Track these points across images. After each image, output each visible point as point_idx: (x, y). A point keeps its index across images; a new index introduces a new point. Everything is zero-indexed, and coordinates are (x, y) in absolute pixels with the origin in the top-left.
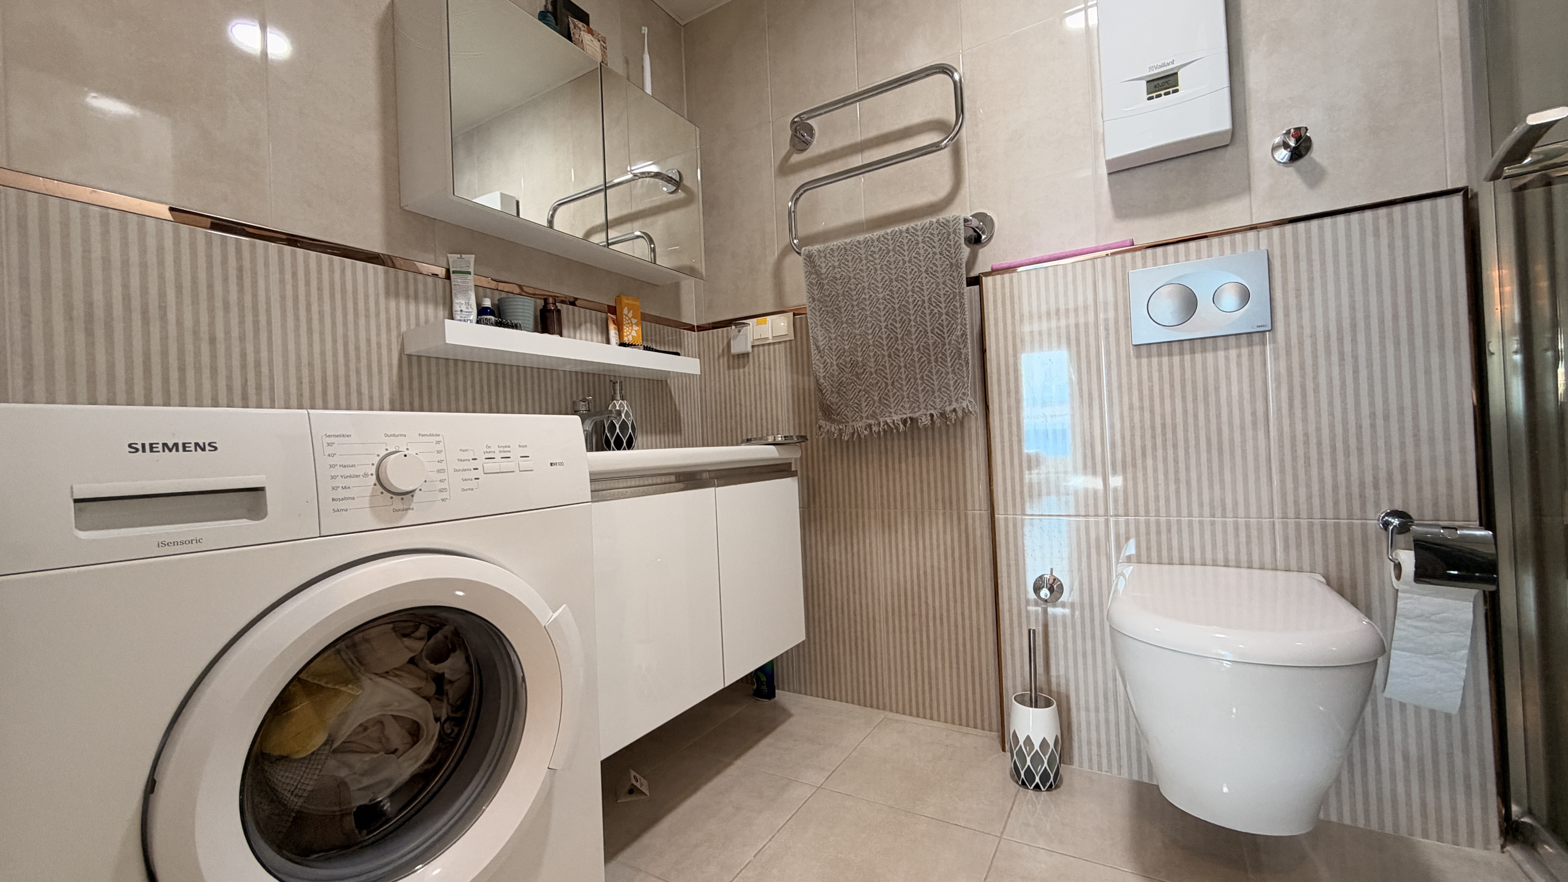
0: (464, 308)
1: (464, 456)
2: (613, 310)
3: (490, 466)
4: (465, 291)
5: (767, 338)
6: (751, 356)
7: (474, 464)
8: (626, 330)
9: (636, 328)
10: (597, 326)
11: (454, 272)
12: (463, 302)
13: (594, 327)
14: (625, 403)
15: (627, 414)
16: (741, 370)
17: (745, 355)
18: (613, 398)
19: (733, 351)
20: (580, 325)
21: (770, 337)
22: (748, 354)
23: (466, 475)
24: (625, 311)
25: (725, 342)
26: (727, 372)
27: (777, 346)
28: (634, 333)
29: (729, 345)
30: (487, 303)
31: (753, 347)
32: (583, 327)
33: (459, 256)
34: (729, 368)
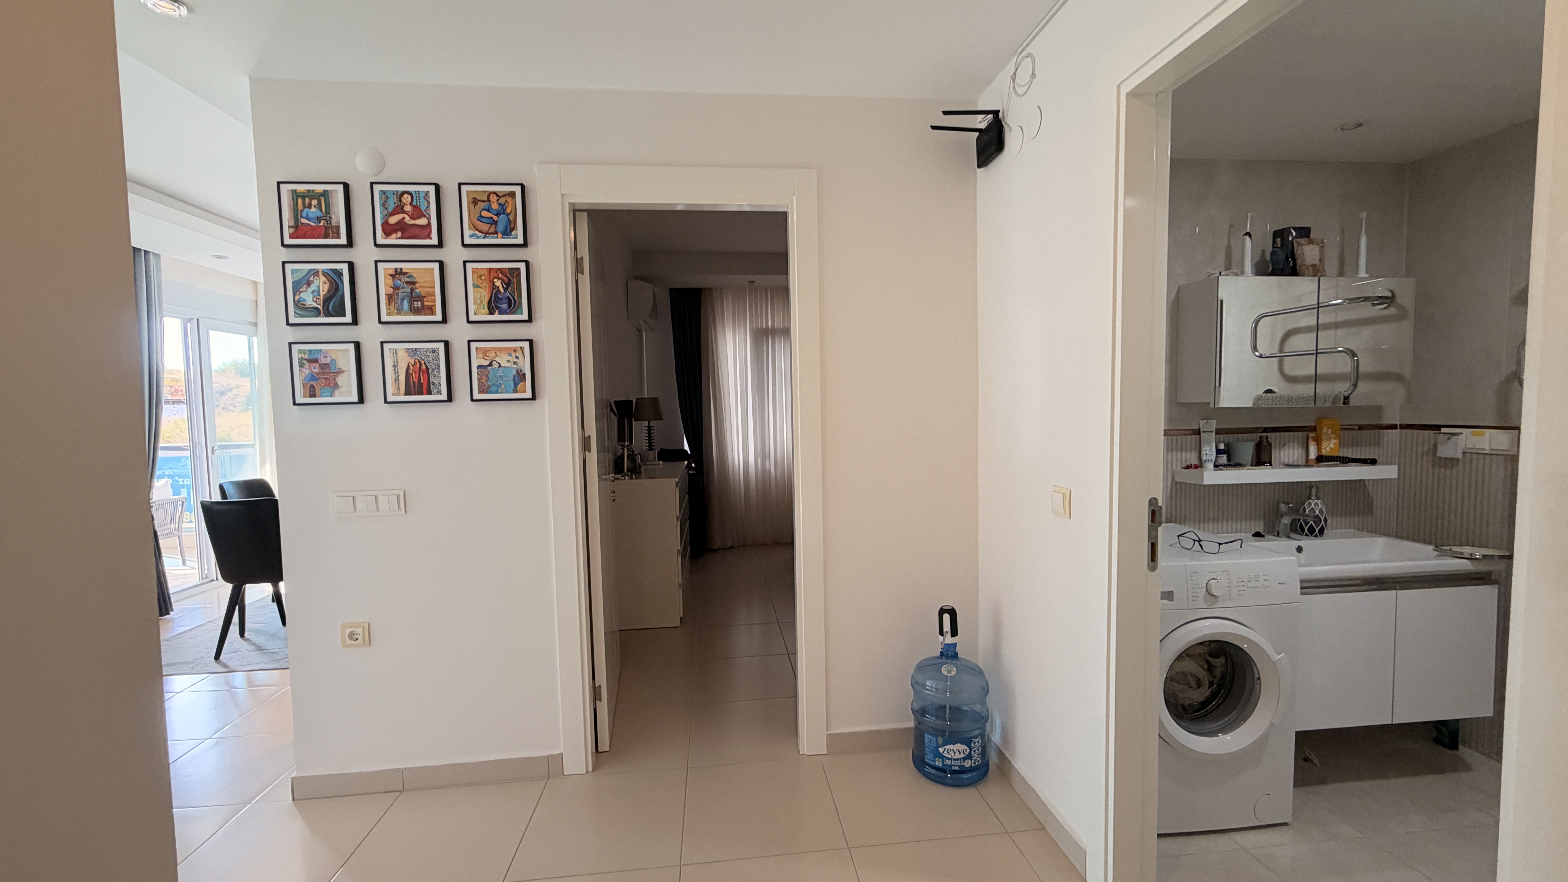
0: (1208, 452)
1: (1239, 580)
2: (1314, 429)
3: (1250, 585)
4: (1209, 443)
5: (1484, 449)
6: (1461, 462)
7: (1243, 584)
8: (1324, 444)
9: (1333, 441)
10: (1298, 442)
11: (1203, 432)
12: (1207, 449)
13: (1296, 444)
14: (1319, 502)
15: (1321, 511)
16: (1448, 471)
17: (1453, 461)
18: (1309, 498)
19: (1439, 454)
20: (1285, 445)
21: (1487, 448)
22: (1458, 459)
23: (1240, 588)
24: (1325, 430)
25: (1432, 443)
26: (1431, 469)
27: (1495, 457)
28: (1332, 445)
29: (1435, 446)
30: (1222, 446)
31: (1464, 453)
32: (1287, 446)
33: (1206, 421)
34: (1433, 466)
